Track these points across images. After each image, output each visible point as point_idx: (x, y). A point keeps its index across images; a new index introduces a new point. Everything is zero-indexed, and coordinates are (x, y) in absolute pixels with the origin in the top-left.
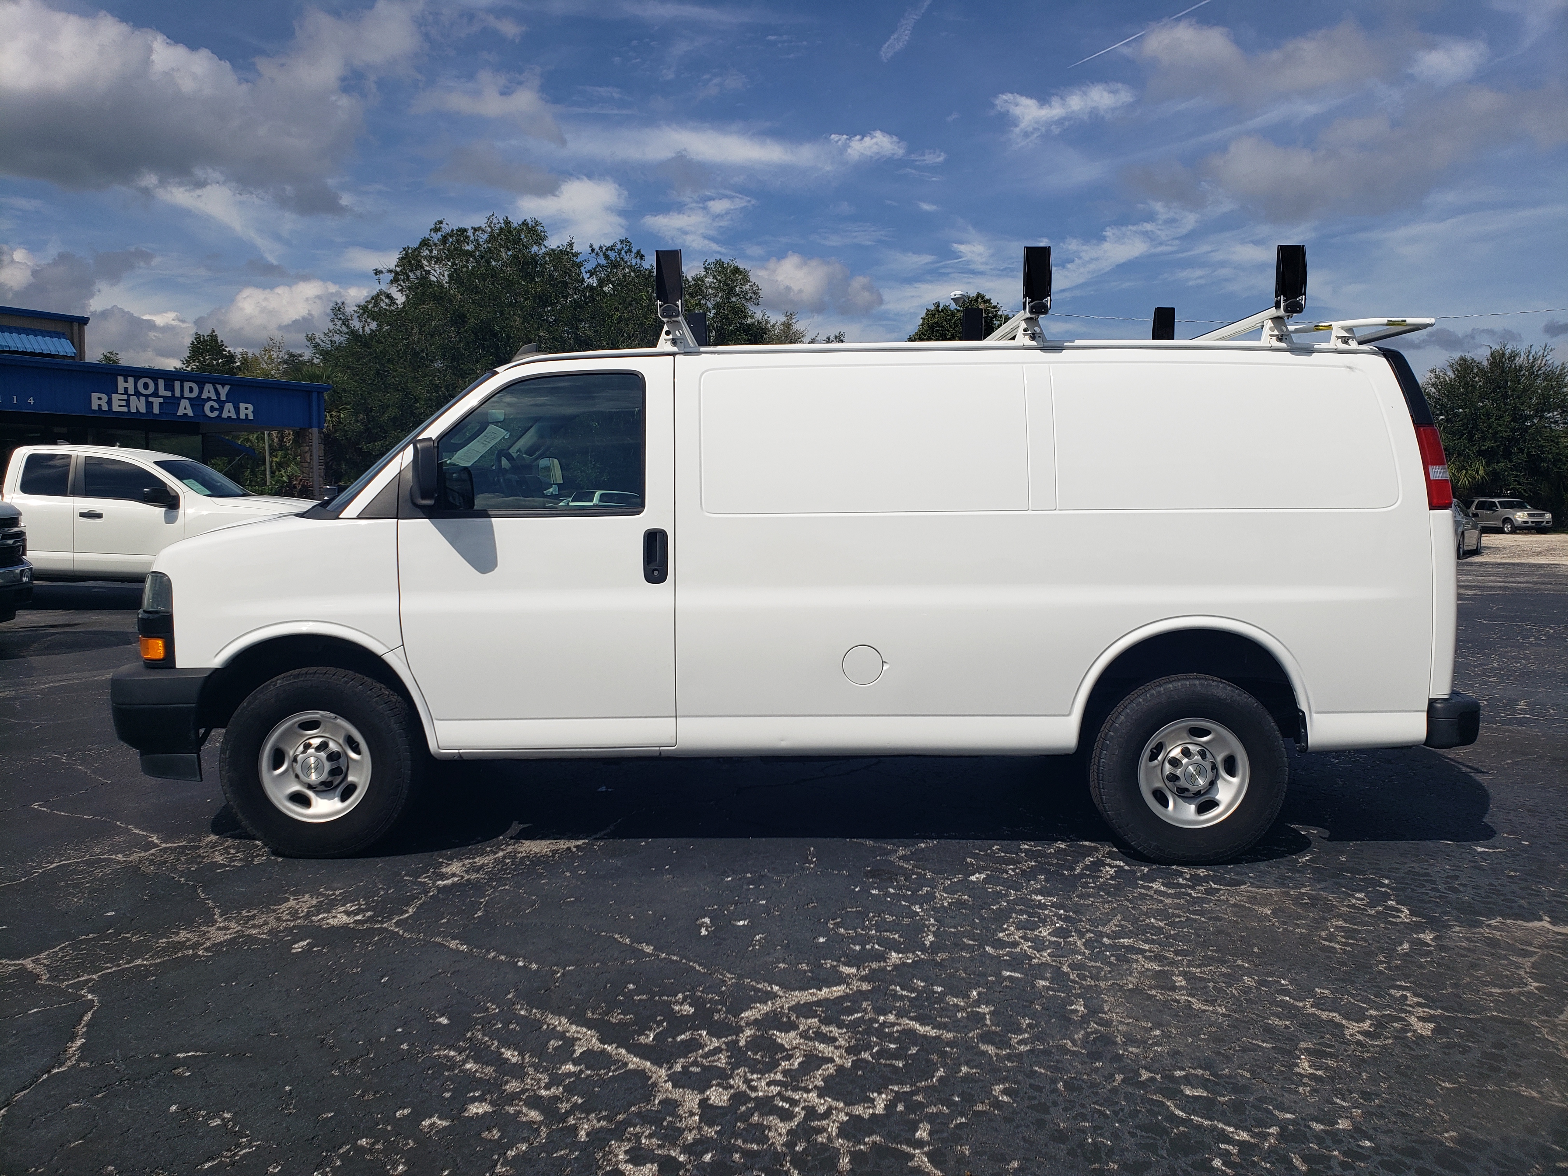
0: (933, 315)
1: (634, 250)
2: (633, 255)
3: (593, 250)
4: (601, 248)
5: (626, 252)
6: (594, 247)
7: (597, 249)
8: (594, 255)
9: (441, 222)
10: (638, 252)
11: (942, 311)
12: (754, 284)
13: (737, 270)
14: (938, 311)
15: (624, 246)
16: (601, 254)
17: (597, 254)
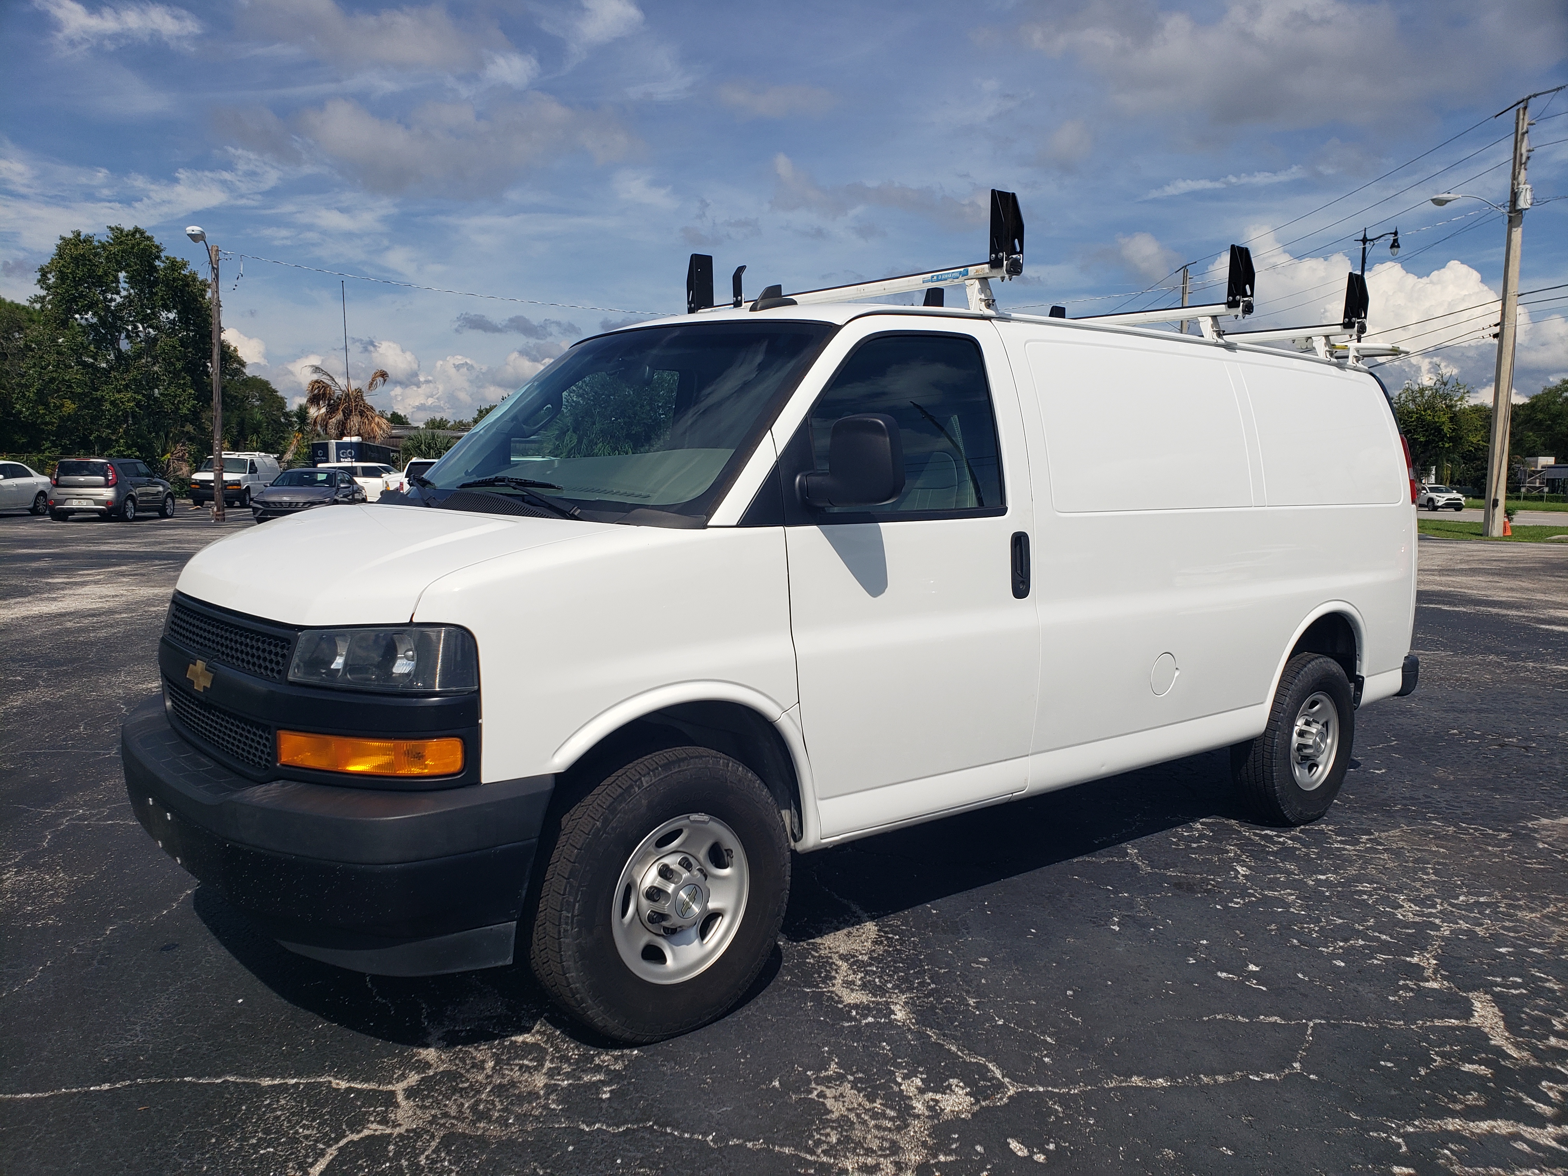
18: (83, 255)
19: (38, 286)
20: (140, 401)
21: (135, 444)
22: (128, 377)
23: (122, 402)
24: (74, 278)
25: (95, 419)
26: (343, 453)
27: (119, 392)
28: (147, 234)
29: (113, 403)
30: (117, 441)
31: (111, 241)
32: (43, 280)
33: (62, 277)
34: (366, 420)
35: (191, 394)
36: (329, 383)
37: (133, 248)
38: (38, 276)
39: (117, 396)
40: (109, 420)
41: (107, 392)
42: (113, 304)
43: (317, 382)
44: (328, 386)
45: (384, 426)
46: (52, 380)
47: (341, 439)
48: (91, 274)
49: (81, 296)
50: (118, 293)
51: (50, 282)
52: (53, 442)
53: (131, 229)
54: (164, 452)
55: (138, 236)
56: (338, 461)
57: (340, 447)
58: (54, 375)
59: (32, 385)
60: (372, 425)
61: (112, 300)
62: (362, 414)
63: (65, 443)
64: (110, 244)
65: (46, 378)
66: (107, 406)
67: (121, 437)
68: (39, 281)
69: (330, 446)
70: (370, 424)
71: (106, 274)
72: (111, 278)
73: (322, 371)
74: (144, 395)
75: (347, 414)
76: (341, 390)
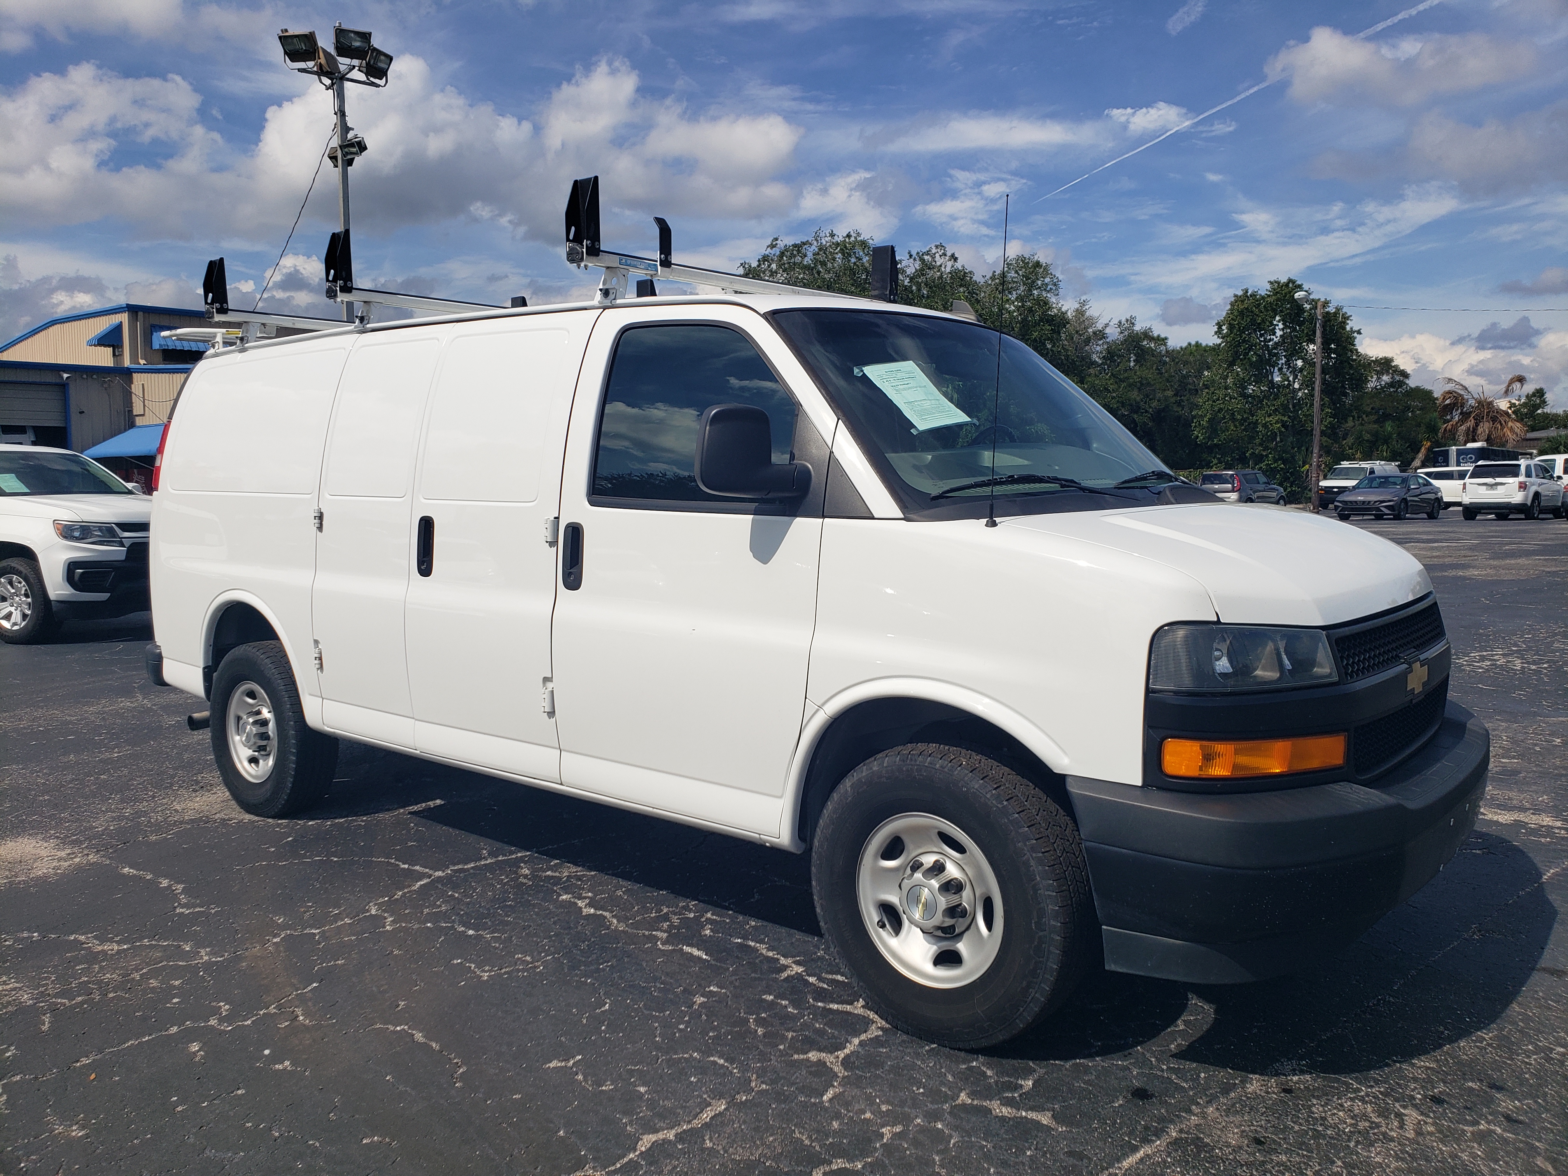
0: (1242, 301)
1: (949, 254)
2: (947, 258)
3: (911, 256)
4: (918, 253)
5: (940, 256)
6: (912, 253)
7: (914, 255)
8: (912, 260)
9: (776, 239)
10: (953, 255)
11: (1251, 296)
12: (1055, 276)
13: (1038, 264)
14: (1247, 296)
15: (939, 250)
16: (917, 258)
17: (915, 260)
18: (1247, 309)
19: (1216, 336)
20: (1287, 421)
21: (1281, 458)
22: (1277, 403)
23: (1271, 424)
24: (1239, 328)
25: (1252, 438)
26: (1463, 459)
27: (1270, 415)
28: (1298, 282)
29: (1265, 426)
30: (1267, 456)
31: (1269, 293)
32: (1219, 332)
33: (1231, 327)
34: (1499, 425)
35: (1328, 412)
36: (1462, 392)
37: (1285, 296)
38: (1216, 329)
39: (1267, 419)
40: (1262, 439)
41: (1261, 417)
42: (1271, 343)
43: (1450, 392)
44: (1461, 395)
45: (1516, 430)
46: (1220, 410)
47: (1465, 445)
48: (1253, 321)
49: (1244, 341)
50: (1274, 334)
51: (1224, 332)
52: (1219, 459)
53: (1285, 281)
54: (1304, 464)
55: (1291, 285)
56: (1458, 465)
57: (1459, 453)
58: (1222, 406)
59: (1205, 416)
60: (1505, 430)
61: (1270, 340)
62: (1494, 420)
63: (1228, 460)
64: (1269, 296)
65: (1216, 409)
66: (1260, 428)
67: (1270, 453)
68: (1216, 333)
69: (1450, 452)
70: (1502, 429)
71: (1263, 321)
72: (1268, 323)
73: (1455, 381)
74: (1289, 417)
75: (1478, 421)
76: (1473, 398)
